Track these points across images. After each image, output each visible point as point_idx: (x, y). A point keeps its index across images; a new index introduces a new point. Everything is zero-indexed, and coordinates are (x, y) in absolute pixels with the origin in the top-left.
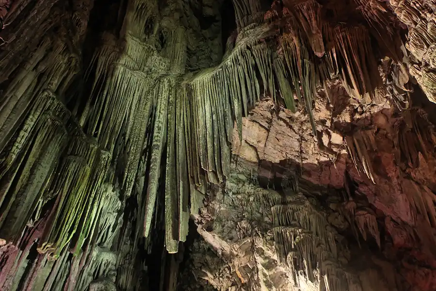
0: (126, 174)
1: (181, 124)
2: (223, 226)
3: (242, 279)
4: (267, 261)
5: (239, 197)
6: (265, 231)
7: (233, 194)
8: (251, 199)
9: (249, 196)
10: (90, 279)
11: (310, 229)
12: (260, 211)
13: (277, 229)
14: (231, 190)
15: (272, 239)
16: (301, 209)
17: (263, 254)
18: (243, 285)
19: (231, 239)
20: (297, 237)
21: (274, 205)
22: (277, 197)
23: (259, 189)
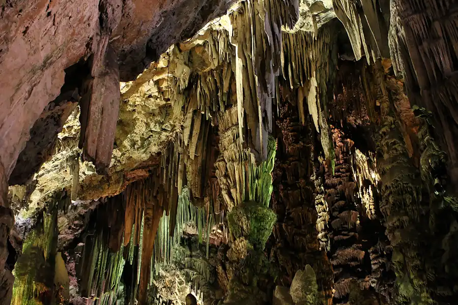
3: (168, 285)
4: (180, 281)
6: (181, 269)
9: (176, 250)
12: (180, 258)
13: (186, 270)
15: (184, 274)
16: (197, 261)
17: (179, 277)
18: (168, 287)
19: (166, 270)
20: (194, 276)
21: (186, 257)
22: (188, 253)
23: (181, 247)
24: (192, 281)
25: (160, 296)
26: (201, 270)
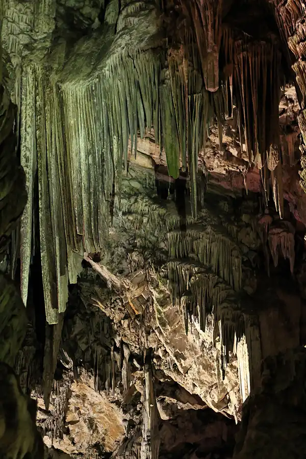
1: (54, 150)
2: (113, 254)
3: (136, 311)
4: (162, 295)
5: (131, 218)
6: (159, 263)
7: (124, 214)
8: (145, 220)
9: (143, 215)
11: (210, 262)
12: (156, 235)
14: (120, 210)
15: (166, 277)
16: (201, 237)
17: (157, 286)
18: (137, 316)
19: (121, 272)
20: (193, 278)
21: (170, 230)
22: (174, 218)
23: (154, 206)
24: (188, 293)
25: (122, 342)
26: (214, 262)
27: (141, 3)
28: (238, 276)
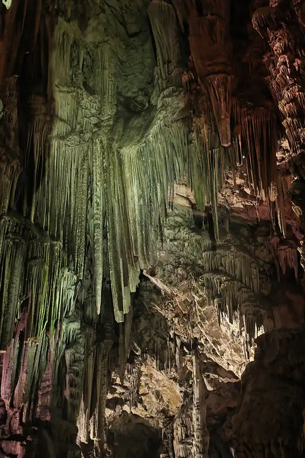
0: (76, 259)
1: (116, 197)
2: (164, 270)
3: (183, 311)
4: (201, 299)
5: (176, 243)
6: (198, 275)
7: (171, 240)
8: (186, 244)
9: (184, 241)
10: (64, 346)
11: (235, 273)
12: (194, 255)
13: (206, 276)
14: (168, 238)
15: (203, 285)
16: (227, 254)
17: (198, 292)
18: (185, 315)
19: (171, 283)
20: (222, 284)
21: (204, 251)
22: (207, 242)
23: (193, 234)
24: (219, 296)
25: (175, 335)
26: (237, 272)
27: (173, 87)
28: (256, 282)
